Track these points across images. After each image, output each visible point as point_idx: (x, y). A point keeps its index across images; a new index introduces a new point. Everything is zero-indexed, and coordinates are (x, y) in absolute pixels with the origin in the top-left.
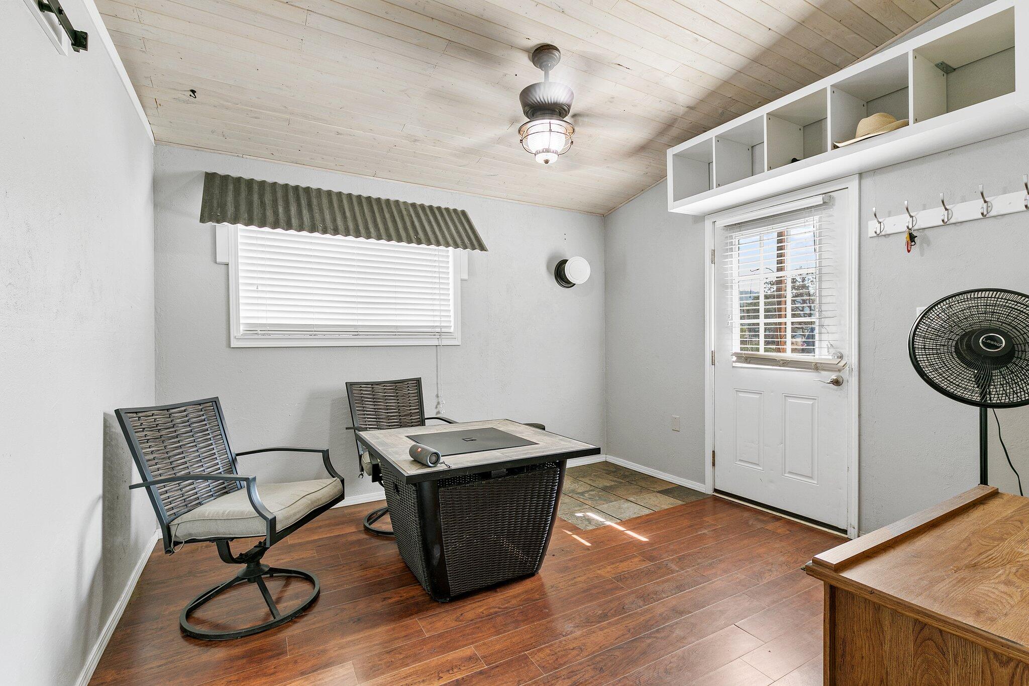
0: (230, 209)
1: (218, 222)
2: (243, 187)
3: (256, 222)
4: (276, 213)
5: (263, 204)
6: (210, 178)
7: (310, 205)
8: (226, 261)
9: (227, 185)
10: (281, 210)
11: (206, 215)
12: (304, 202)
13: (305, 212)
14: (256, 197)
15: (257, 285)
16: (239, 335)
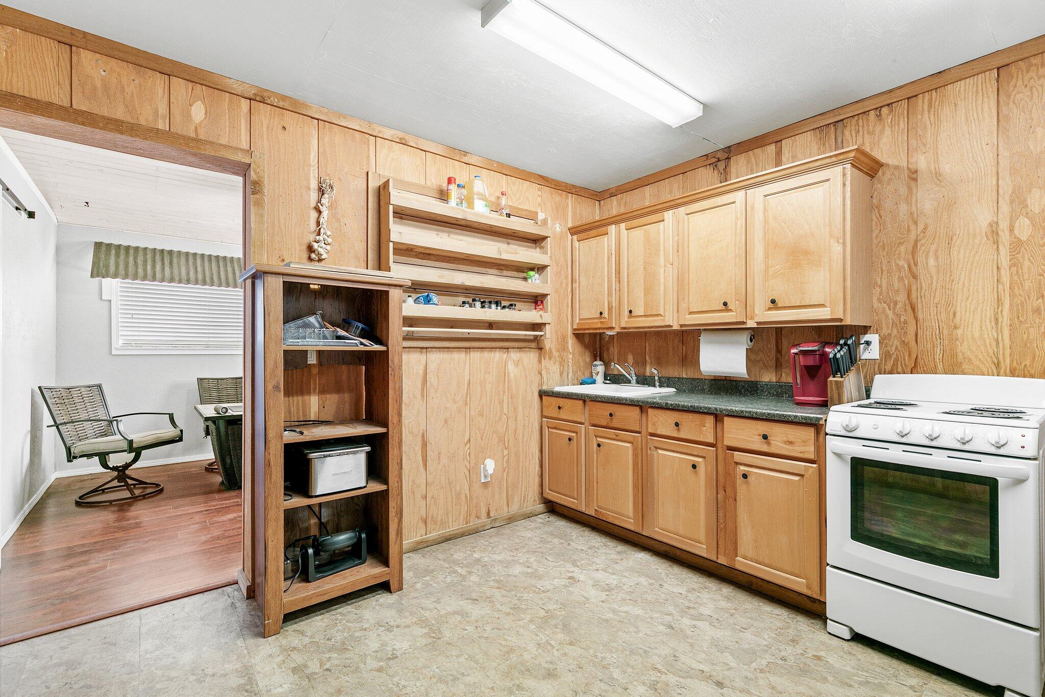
0: (112, 269)
1: (103, 277)
2: (122, 251)
3: (130, 277)
4: (145, 270)
5: (136, 263)
6: (98, 245)
7: (171, 263)
8: (109, 298)
9: (110, 251)
10: (149, 267)
11: (95, 272)
12: (167, 262)
13: (167, 269)
14: (131, 259)
15: (132, 314)
16: (117, 347)
